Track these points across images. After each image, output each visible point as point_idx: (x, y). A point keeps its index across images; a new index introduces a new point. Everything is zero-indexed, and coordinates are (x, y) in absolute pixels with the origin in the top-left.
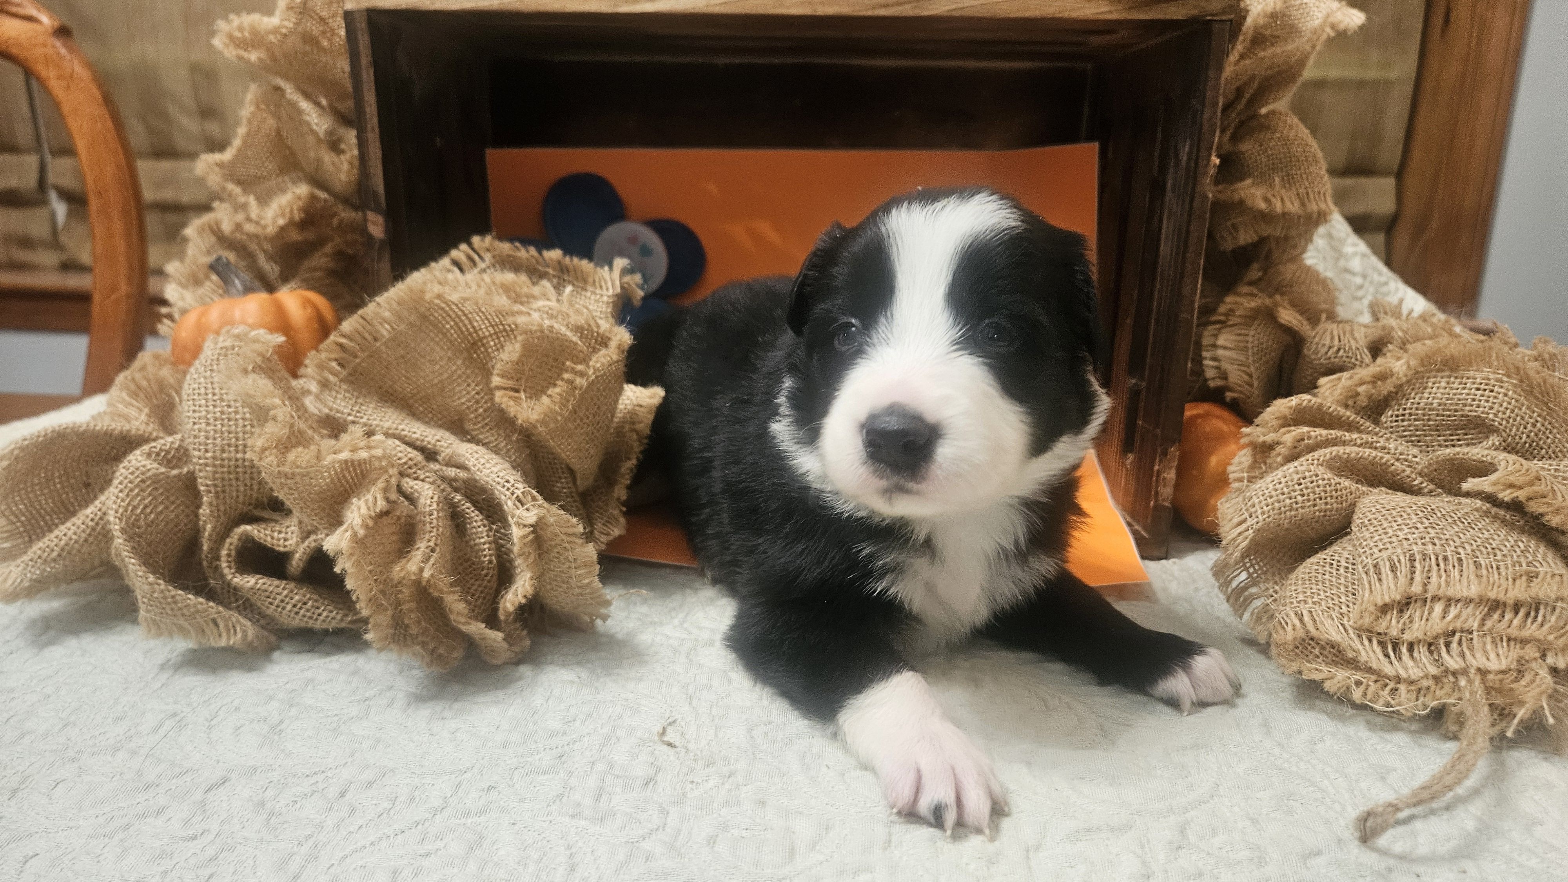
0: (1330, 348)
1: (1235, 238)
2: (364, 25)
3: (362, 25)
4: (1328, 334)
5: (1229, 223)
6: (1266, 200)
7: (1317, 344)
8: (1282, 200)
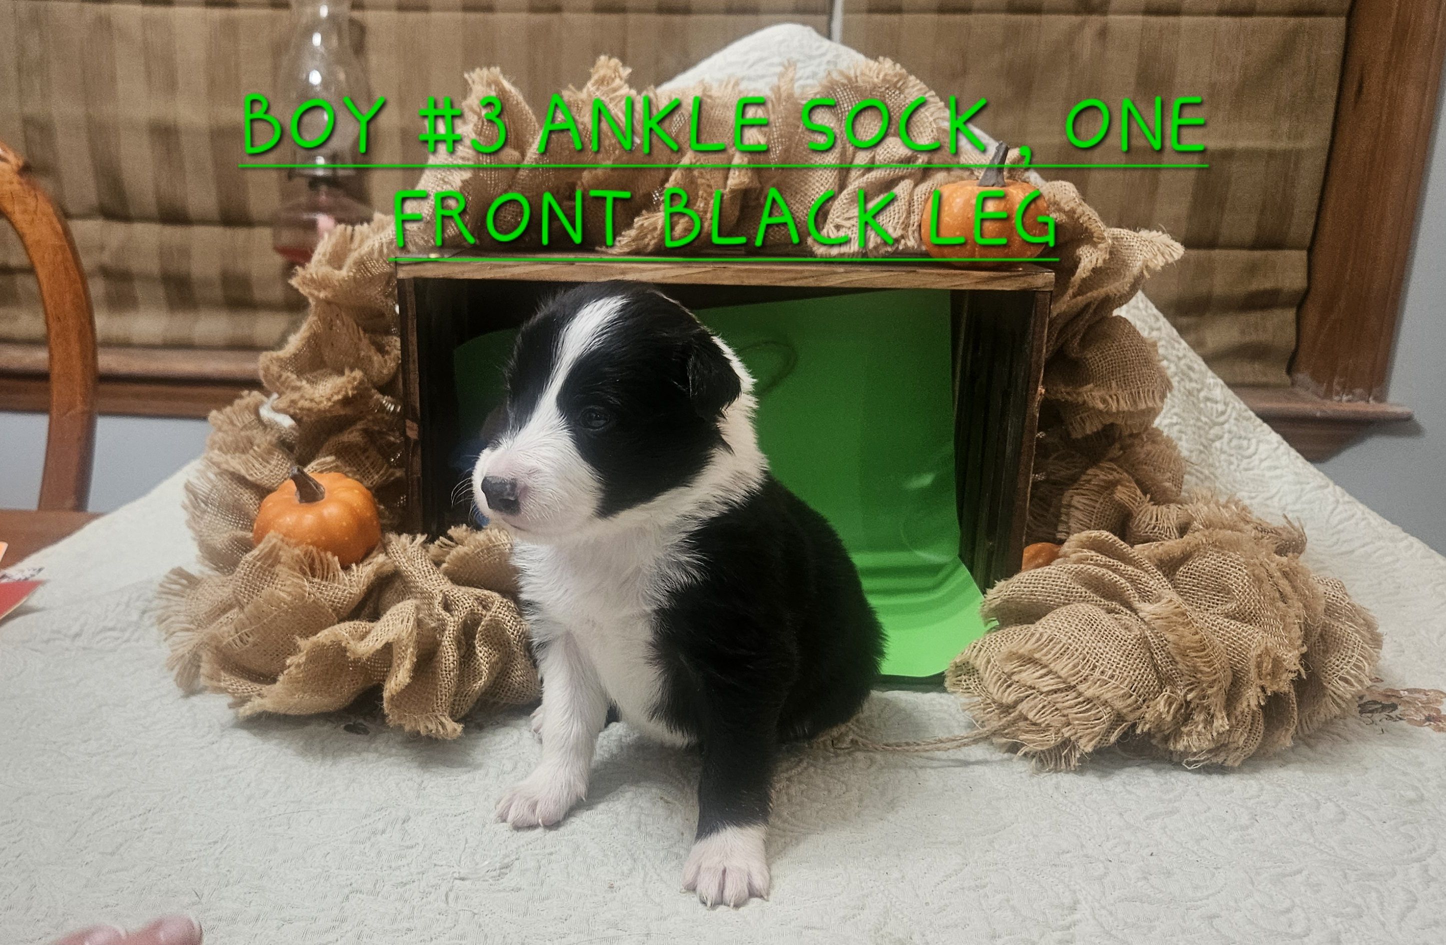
0: (1148, 524)
1: (1083, 429)
2: (411, 289)
3: (410, 289)
4: (1149, 513)
5: (1078, 417)
6: (1104, 401)
7: (1140, 520)
8: (1118, 401)
